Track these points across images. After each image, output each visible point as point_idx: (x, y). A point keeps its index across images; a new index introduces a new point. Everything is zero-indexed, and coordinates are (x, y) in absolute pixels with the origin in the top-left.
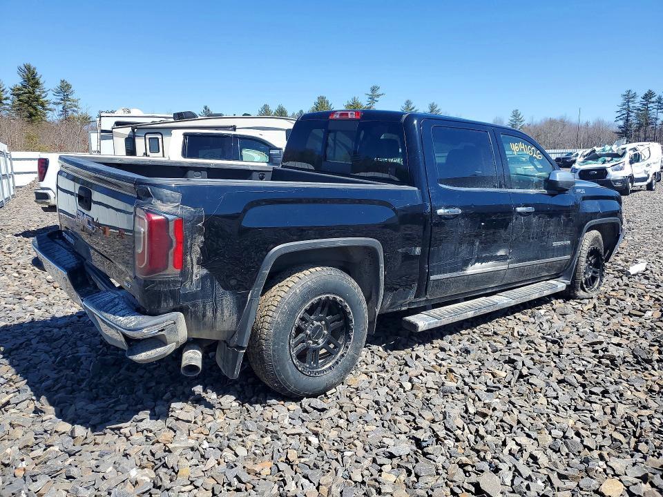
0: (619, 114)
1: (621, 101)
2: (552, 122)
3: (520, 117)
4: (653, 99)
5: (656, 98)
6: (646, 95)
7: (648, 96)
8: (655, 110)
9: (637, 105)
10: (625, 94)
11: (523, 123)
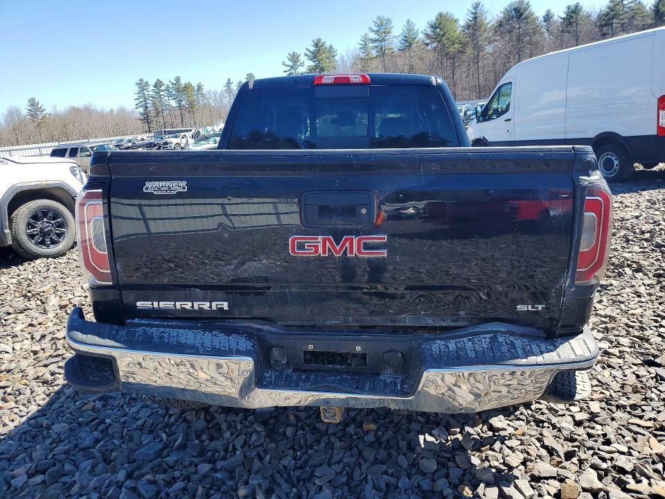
0: (137, 102)
1: (136, 89)
2: (75, 111)
3: (39, 106)
4: (163, 88)
5: (165, 86)
6: (156, 83)
7: (158, 84)
8: (167, 98)
9: (151, 93)
10: (139, 82)
11: (44, 113)
